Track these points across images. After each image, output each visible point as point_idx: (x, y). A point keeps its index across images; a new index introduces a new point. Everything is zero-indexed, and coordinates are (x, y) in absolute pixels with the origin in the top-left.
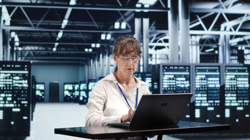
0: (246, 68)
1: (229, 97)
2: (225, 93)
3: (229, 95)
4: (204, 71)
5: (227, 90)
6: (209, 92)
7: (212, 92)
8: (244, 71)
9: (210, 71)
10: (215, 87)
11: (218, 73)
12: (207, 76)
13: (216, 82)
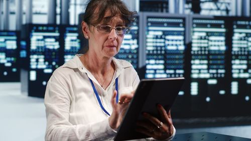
0: (222, 22)
1: (197, 64)
2: (191, 59)
3: (197, 62)
4: (161, 24)
5: (195, 55)
6: (168, 57)
7: (172, 57)
8: (218, 26)
9: (170, 25)
10: (177, 50)
11: (182, 29)
12: (165, 33)
13: (178, 43)
